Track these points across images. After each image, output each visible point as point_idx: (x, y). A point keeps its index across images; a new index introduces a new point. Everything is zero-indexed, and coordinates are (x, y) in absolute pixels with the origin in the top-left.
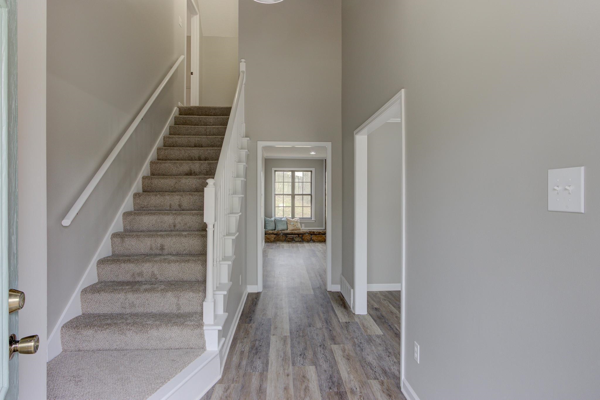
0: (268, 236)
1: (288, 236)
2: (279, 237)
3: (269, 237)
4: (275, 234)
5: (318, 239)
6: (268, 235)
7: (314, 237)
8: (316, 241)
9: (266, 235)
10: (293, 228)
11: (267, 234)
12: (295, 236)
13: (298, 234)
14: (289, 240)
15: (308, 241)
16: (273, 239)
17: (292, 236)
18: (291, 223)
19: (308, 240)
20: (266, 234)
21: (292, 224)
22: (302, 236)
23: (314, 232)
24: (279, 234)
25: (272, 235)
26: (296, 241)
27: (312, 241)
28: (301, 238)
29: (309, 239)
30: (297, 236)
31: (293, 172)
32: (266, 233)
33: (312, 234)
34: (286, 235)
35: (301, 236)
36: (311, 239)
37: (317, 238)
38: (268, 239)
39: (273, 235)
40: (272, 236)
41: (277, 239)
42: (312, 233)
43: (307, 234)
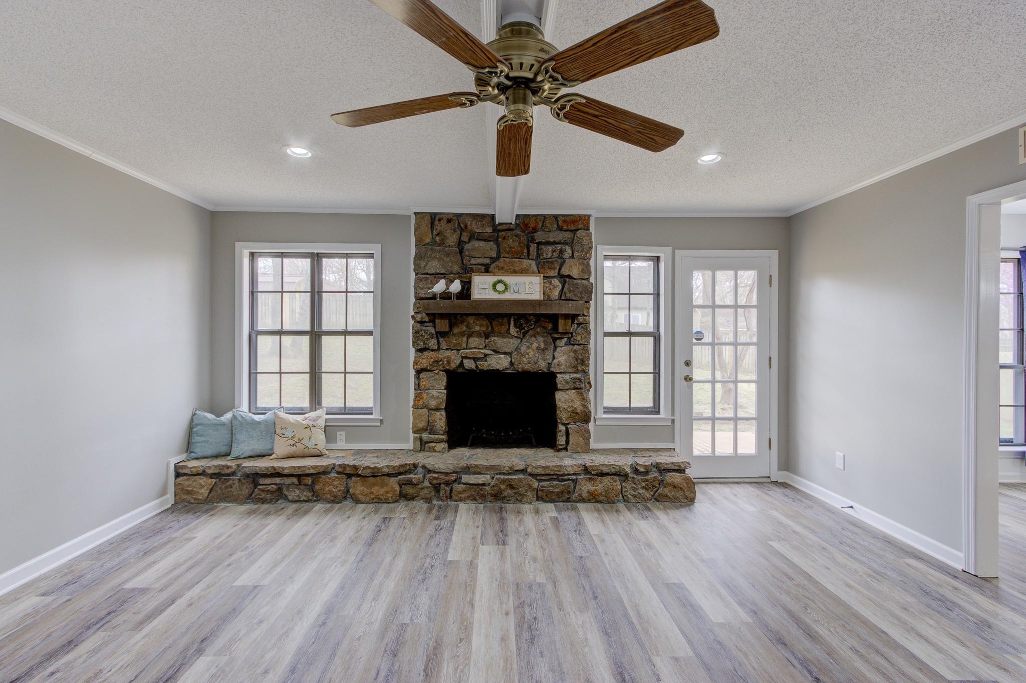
0: (187, 483)
1: (262, 481)
2: (226, 488)
3: (188, 486)
4: (212, 476)
5: (372, 493)
6: (185, 478)
7: (357, 488)
8: (363, 498)
9: (181, 478)
10: (292, 450)
11: (185, 474)
12: (287, 481)
13: (299, 476)
14: (263, 495)
15: (335, 500)
16: (204, 492)
17: (277, 480)
18: (284, 431)
19: (335, 497)
20: (178, 475)
21: (288, 433)
22: (313, 482)
23: (355, 467)
24: (228, 475)
25: (203, 480)
26: (289, 501)
27: (352, 498)
28: (311, 488)
29: (339, 494)
30: (293, 484)
31: (316, 259)
32: (181, 471)
33: (349, 476)
34: (254, 477)
35: (309, 481)
36: (348, 491)
37: (366, 490)
38: (189, 493)
39: (205, 478)
40: (201, 481)
41: (219, 491)
42: (350, 473)
43: (334, 475)
